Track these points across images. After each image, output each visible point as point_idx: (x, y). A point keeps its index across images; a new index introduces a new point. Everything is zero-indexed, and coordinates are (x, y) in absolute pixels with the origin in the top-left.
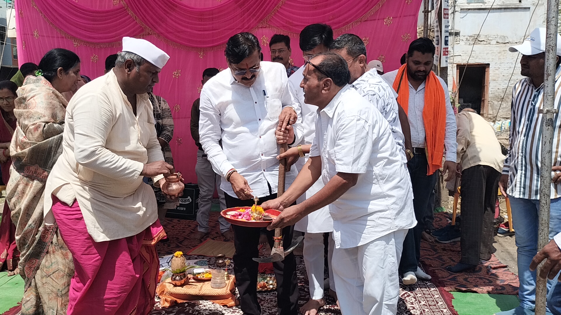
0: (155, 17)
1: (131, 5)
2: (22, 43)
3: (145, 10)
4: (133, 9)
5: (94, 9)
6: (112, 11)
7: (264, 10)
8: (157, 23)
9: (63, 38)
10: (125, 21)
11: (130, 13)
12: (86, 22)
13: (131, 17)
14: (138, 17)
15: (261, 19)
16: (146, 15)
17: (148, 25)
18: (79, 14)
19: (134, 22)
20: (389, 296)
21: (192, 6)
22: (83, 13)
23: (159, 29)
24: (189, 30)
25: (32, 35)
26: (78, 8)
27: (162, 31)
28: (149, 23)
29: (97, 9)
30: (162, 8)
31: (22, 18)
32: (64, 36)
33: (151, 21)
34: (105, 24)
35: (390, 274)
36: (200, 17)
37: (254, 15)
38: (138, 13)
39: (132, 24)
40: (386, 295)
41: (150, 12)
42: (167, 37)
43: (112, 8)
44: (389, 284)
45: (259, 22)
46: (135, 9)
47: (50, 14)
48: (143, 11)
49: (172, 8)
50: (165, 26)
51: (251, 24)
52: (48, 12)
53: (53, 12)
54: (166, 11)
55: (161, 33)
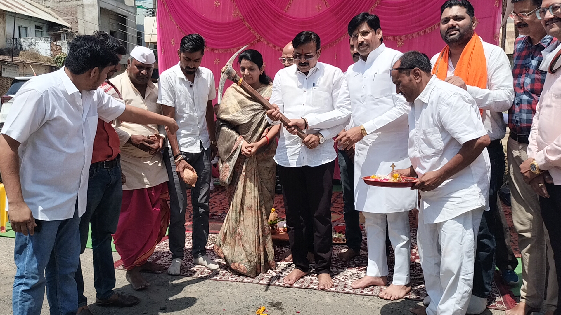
0: (265, 27)
1: (247, 18)
2: (162, 50)
3: (258, 22)
4: (248, 21)
5: (217, 21)
6: (232, 23)
8: (266, 31)
10: (241, 31)
11: (246, 24)
12: (210, 32)
13: (246, 28)
14: (252, 27)
16: (258, 26)
17: (259, 34)
18: (207, 26)
19: (249, 32)
20: (466, 271)
21: (295, 16)
22: (210, 26)
23: (268, 36)
25: (170, 43)
26: (206, 21)
27: (270, 38)
28: (260, 32)
29: (220, 21)
30: (271, 20)
31: (162, 29)
33: (262, 30)
34: (225, 34)
35: (467, 250)
38: (252, 24)
39: (247, 33)
40: (464, 270)
41: (261, 23)
43: (231, 20)
44: (466, 259)
46: (250, 21)
47: (184, 26)
48: (256, 22)
49: (278, 19)
50: (272, 34)
51: (343, 30)
52: (182, 24)
53: (186, 24)
54: (275, 22)
55: (270, 40)
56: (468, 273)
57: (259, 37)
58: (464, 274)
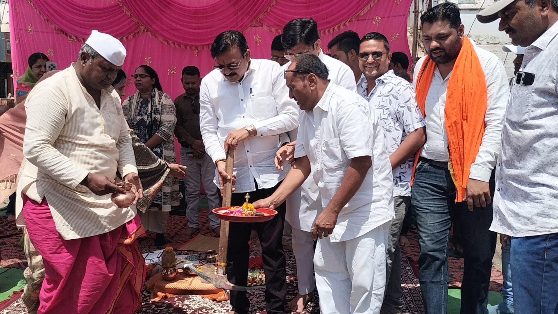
0: (149, 15)
1: (127, 3)
2: (16, 37)
3: (140, 8)
4: (128, 7)
5: (90, 6)
6: (107, 8)
7: (257, 9)
8: (152, 20)
9: (58, 33)
10: (119, 19)
11: (126, 10)
12: (80, 18)
13: (126, 15)
14: (133, 14)
15: (254, 18)
16: (141, 13)
17: (143, 23)
18: (74, 11)
19: (130, 20)
20: (377, 285)
21: (187, 4)
22: (79, 10)
23: (154, 26)
24: (183, 28)
25: (26, 30)
26: (73, 4)
27: (156, 28)
28: (143, 21)
29: (93, 6)
30: (157, 6)
31: (16, 13)
32: (59, 31)
33: (146, 18)
34: (100, 21)
35: (379, 264)
36: (195, 15)
37: (248, 14)
38: (133, 10)
39: (127, 21)
40: (375, 285)
41: (145, 10)
42: (162, 35)
43: (107, 5)
44: (378, 274)
45: (252, 21)
46: (131, 8)
47: (45, 10)
48: (138, 9)
49: (166, 6)
50: (159, 24)
51: (244, 23)
52: (43, 8)
53: (48, 8)
54: (161, 9)
55: (156, 30)
56: (379, 287)
57: (143, 27)
58: (375, 289)
